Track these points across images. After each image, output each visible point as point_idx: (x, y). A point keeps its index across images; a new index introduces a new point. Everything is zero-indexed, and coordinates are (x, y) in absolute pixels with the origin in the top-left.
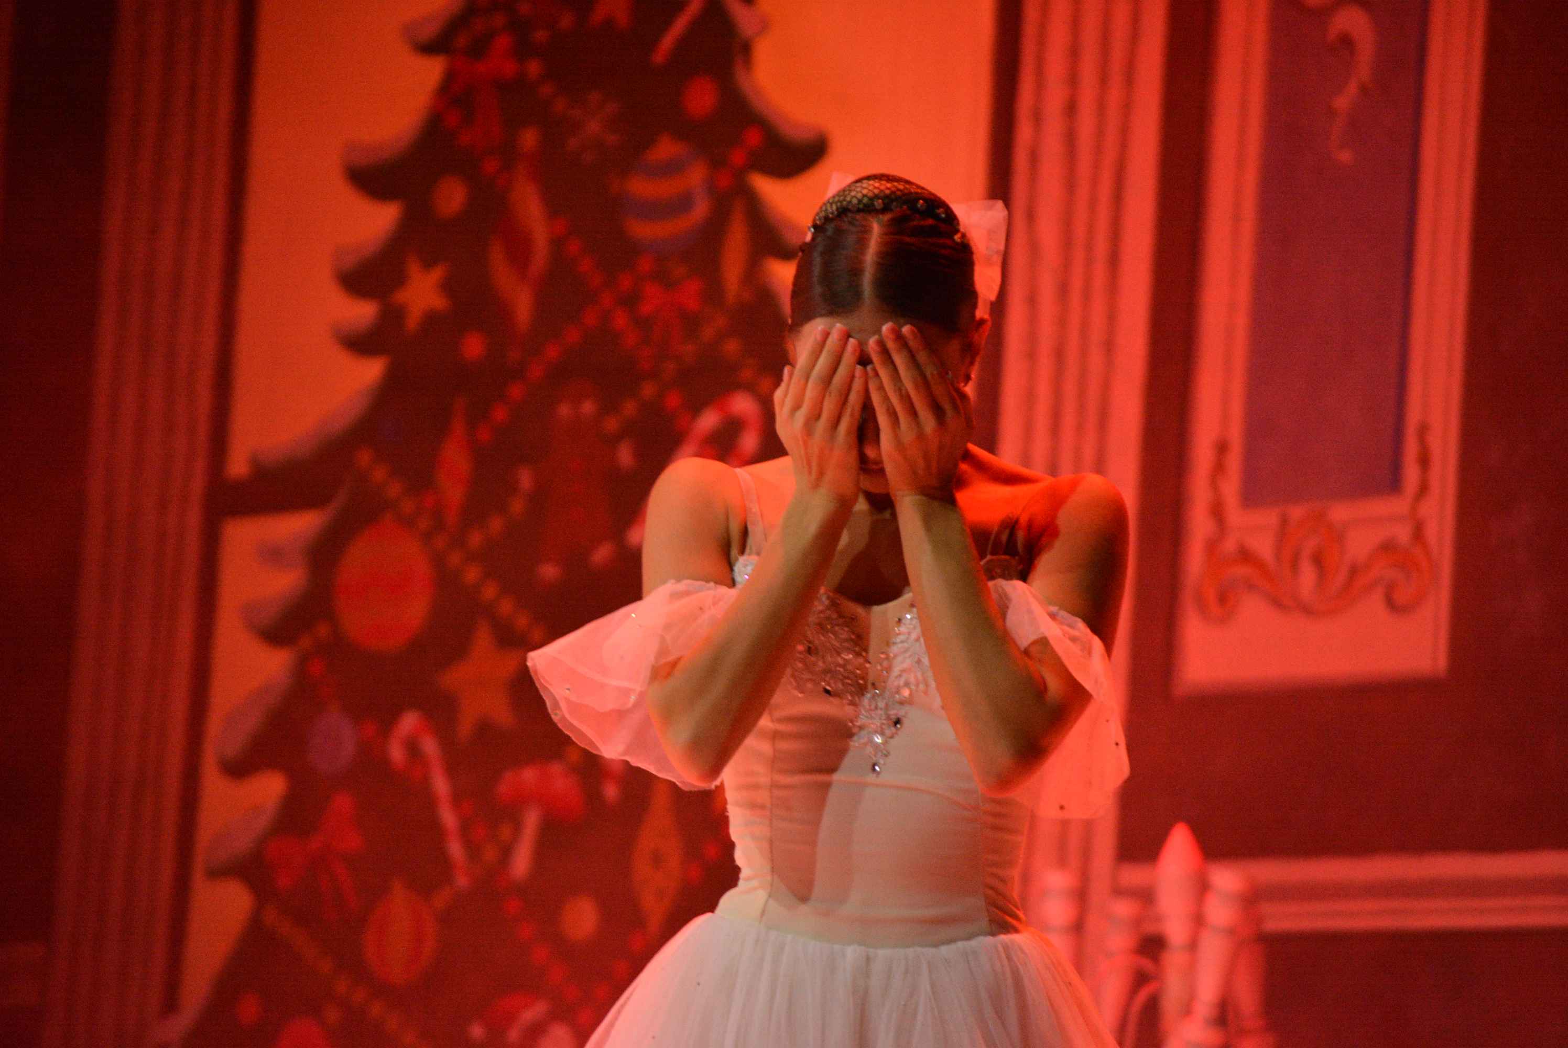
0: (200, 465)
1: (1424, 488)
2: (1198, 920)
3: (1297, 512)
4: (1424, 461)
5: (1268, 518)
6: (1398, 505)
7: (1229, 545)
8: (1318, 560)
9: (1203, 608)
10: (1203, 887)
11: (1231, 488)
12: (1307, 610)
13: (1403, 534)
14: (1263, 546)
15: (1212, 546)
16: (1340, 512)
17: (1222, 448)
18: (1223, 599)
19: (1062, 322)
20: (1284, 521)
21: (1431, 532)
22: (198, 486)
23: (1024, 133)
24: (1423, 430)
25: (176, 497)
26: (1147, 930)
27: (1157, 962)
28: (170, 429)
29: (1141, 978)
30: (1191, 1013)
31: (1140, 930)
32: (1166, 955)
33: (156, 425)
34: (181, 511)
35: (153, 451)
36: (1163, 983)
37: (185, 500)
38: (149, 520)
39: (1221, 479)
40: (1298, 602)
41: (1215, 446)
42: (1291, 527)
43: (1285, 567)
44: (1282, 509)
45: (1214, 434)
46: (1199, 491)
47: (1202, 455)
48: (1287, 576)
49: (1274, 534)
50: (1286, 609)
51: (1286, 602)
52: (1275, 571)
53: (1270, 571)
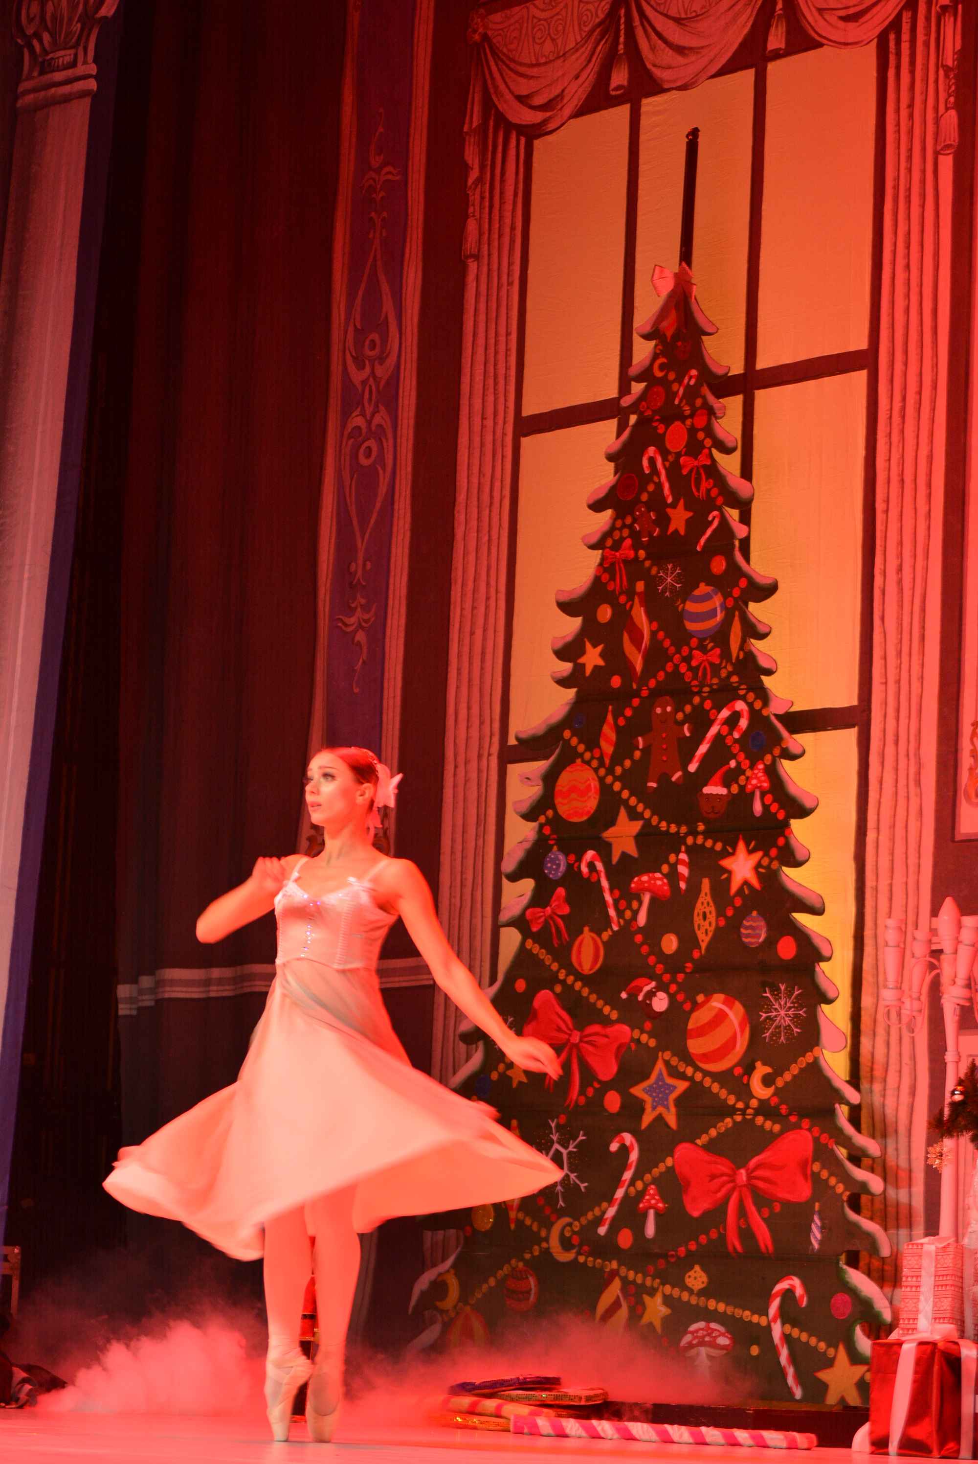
0: (496, 740)
2: (958, 941)
9: (968, 797)
10: (959, 926)
15: (971, 770)
17: (975, 724)
19: (899, 667)
22: (495, 749)
23: (878, 581)
25: (486, 754)
26: (934, 947)
27: (939, 960)
28: (482, 723)
29: (932, 967)
30: (955, 983)
31: (930, 947)
32: (943, 957)
33: (476, 721)
34: (488, 760)
35: (475, 733)
36: (941, 969)
37: (489, 755)
38: (474, 765)
39: (975, 739)
41: (973, 724)
45: (972, 719)
46: (966, 745)
47: (967, 729)
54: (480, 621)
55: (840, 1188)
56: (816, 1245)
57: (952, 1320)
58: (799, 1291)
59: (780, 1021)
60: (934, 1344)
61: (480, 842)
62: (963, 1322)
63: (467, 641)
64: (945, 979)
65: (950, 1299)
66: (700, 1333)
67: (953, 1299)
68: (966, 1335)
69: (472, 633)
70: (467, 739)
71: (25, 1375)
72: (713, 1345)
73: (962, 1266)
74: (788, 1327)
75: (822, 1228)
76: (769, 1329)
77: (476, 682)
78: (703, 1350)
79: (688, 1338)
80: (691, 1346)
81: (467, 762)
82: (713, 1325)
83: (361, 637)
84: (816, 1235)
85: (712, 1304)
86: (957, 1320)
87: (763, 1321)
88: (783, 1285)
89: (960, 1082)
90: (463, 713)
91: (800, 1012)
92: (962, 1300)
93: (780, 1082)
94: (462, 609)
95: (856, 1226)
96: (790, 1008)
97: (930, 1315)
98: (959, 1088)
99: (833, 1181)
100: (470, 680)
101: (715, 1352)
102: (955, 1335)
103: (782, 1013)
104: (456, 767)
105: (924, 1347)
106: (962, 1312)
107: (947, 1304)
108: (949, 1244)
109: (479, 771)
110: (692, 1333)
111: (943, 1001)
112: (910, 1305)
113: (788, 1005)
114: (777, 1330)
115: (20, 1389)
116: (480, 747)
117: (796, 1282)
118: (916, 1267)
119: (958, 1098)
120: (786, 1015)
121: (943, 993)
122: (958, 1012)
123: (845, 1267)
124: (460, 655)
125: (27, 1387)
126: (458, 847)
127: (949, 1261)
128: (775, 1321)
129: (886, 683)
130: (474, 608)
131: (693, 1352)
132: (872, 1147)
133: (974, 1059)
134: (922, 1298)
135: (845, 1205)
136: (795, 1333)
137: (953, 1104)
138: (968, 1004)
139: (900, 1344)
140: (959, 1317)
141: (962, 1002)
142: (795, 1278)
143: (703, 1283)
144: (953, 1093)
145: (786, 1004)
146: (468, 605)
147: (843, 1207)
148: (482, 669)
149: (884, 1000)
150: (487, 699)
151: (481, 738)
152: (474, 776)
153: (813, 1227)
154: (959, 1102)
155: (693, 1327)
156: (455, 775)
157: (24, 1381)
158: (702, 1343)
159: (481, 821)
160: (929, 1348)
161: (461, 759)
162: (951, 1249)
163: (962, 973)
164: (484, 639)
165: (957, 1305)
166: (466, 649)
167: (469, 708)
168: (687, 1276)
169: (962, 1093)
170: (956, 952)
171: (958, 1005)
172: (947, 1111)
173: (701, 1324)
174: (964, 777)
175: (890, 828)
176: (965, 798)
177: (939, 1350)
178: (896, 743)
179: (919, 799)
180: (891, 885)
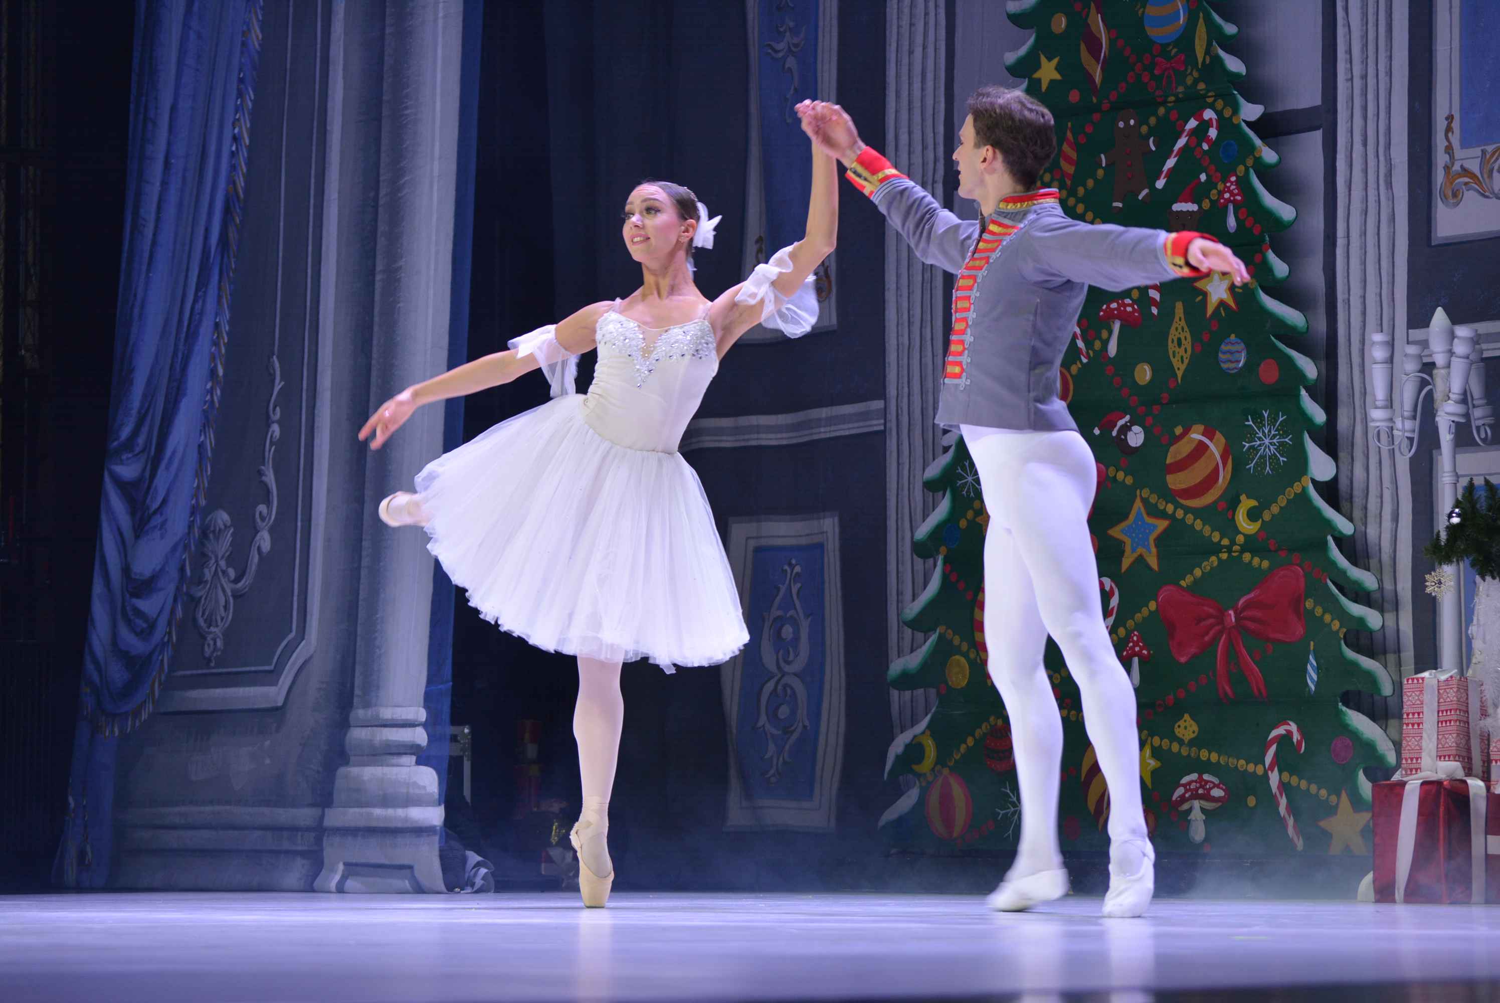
2: (1451, 353)
3: (1490, 148)
5: (1477, 151)
7: (1457, 167)
9: (1444, 198)
10: (1452, 336)
11: (1455, 139)
14: (1474, 166)
15: (1447, 168)
17: (1450, 118)
18: (1455, 195)
19: (1366, 61)
20: (1484, 152)
26: (1426, 360)
27: (1431, 375)
29: (1423, 383)
30: (1449, 398)
31: (1422, 360)
32: (1435, 372)
36: (1434, 385)
37: (934, 182)
39: (1450, 134)
40: (1493, 193)
41: (1447, 119)
42: (1488, 156)
43: (1486, 176)
44: (1483, 148)
45: (1446, 113)
46: (1440, 142)
47: (1440, 124)
48: (1487, 180)
49: (1480, 159)
50: (1487, 197)
51: (1487, 194)
52: (1481, 179)
53: (1478, 179)
54: (919, 39)
55: (1336, 625)
56: (1313, 687)
57: (1457, 757)
58: (1296, 737)
59: (1264, 451)
60: (1439, 783)
62: (1470, 759)
63: (905, 61)
64: (1438, 395)
65: (1454, 735)
66: (1193, 786)
67: (1458, 735)
68: (1474, 772)
69: (911, 52)
70: (910, 166)
71: (479, 858)
72: (1207, 797)
73: (1467, 699)
74: (1286, 775)
75: (1318, 669)
76: (1266, 777)
77: (917, 104)
78: (1196, 804)
79: (1180, 791)
80: (1183, 799)
82: (1206, 777)
83: (791, 63)
84: (1312, 675)
85: (1204, 755)
86: (1464, 758)
87: (1260, 770)
88: (1280, 731)
89: (1457, 504)
90: (904, 138)
91: (1287, 440)
92: (1469, 737)
93: (1267, 516)
94: (899, 27)
95: (1355, 665)
96: (1275, 436)
97: (1434, 753)
98: (1457, 510)
99: (1327, 618)
100: (910, 102)
101: (1209, 806)
102: (1460, 774)
103: (1267, 441)
105: (1427, 787)
106: (1469, 750)
107: (1451, 740)
108: (1451, 677)
110: (1184, 785)
111: (1437, 419)
112: (1413, 743)
113: (1273, 432)
114: (1274, 778)
115: (475, 874)
117: (1293, 727)
118: (1418, 702)
119: (1455, 520)
120: (1271, 443)
121: (1437, 411)
122: (1453, 430)
123: (1344, 709)
124: (898, 76)
125: (483, 871)
126: (904, 281)
127: (1452, 695)
128: (1271, 768)
129: (1352, 79)
130: (912, 25)
131: (1185, 806)
132: (1367, 580)
133: (1472, 479)
134: (1425, 735)
135: (1342, 642)
136: (1294, 781)
137: (1451, 528)
138: (1462, 420)
139: (1402, 785)
140: (1464, 754)
141: (1456, 419)
142: (1291, 723)
143: (1194, 732)
144: (1450, 516)
145: (1270, 431)
146: (905, 22)
147: (1340, 644)
148: (923, 89)
149: (1373, 420)
150: (929, 122)
153: (1309, 667)
154: (1458, 524)
155: (1185, 780)
157: (478, 865)
158: (1196, 797)
160: (1434, 789)
162: (1455, 682)
163: (1456, 386)
164: (924, 57)
165: (1463, 742)
166: (905, 70)
167: (910, 133)
168: (1176, 726)
169: (1458, 515)
170: (1448, 366)
171: (1453, 421)
172: (1443, 536)
173: (1194, 776)
174: (1439, 177)
175: (1361, 236)
176: (1441, 199)
177: (1445, 789)
178: (1365, 144)
179: (1391, 203)
180: (1364, 297)
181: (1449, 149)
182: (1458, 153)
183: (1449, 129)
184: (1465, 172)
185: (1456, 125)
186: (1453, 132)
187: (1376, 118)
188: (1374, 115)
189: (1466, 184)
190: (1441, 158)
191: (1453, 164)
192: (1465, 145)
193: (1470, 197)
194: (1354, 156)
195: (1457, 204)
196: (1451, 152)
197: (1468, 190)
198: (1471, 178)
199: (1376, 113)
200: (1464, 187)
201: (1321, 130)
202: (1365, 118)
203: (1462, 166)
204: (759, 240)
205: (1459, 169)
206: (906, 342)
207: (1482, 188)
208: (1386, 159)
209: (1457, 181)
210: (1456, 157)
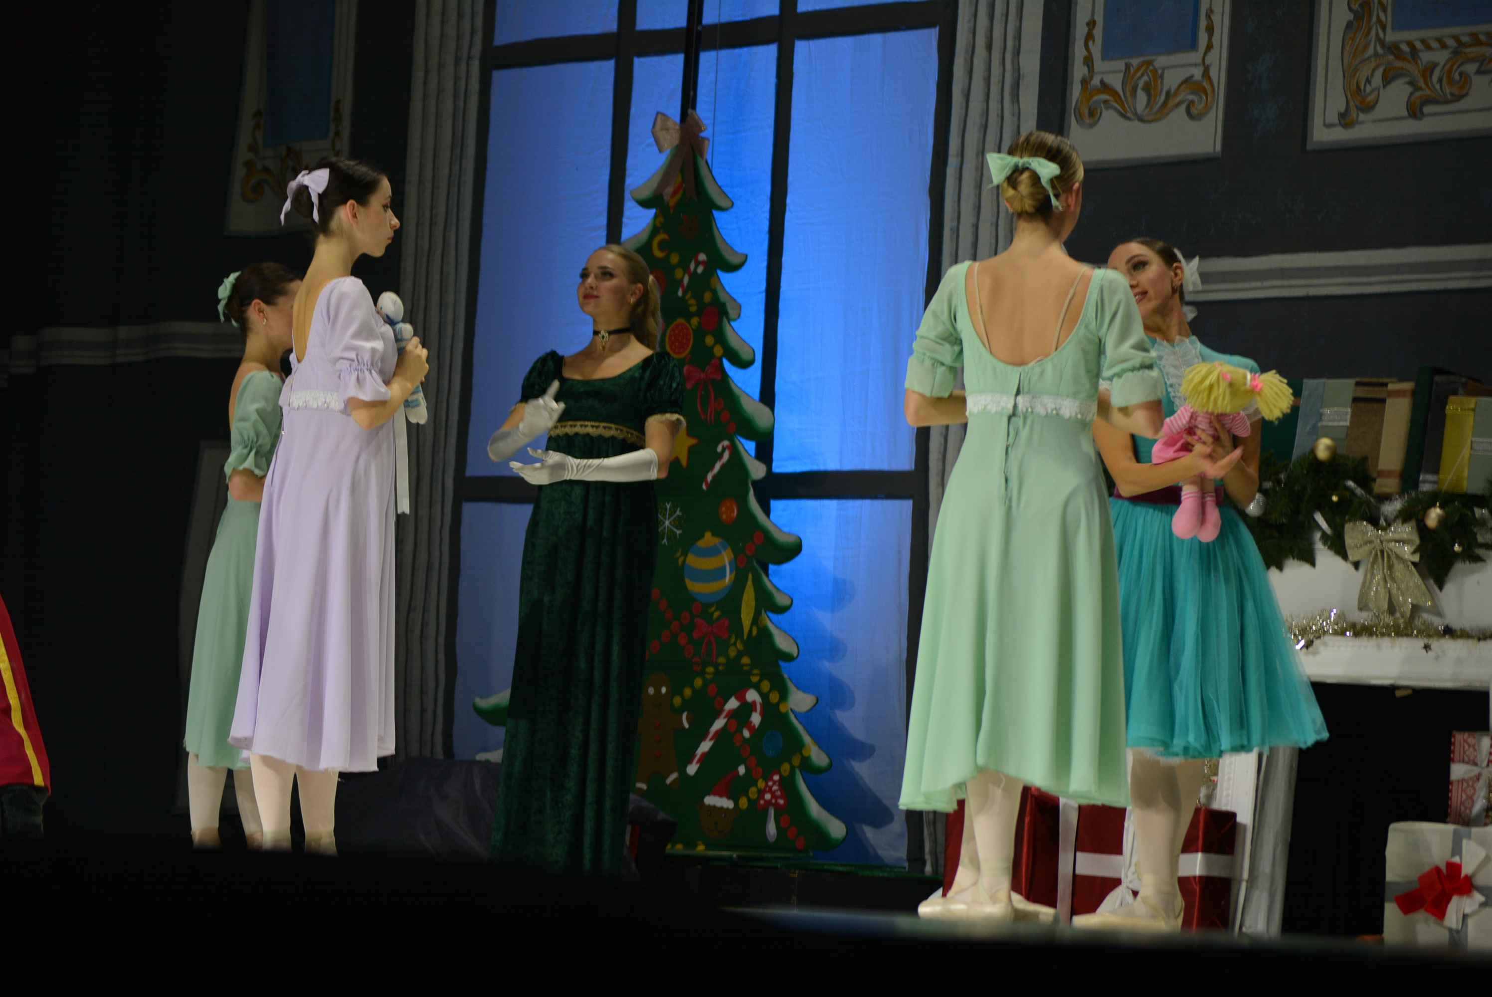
1: (1209, 47)
3: (1135, 62)
4: (1210, 30)
5: (1120, 65)
6: (1194, 57)
7: (1096, 81)
8: (1147, 88)
9: (1080, 118)
11: (1096, 49)
12: (1141, 119)
13: (1197, 73)
14: (1116, 81)
15: (1085, 82)
16: (1161, 61)
17: (1092, 24)
18: (1091, 114)
20: (1128, 66)
21: (1213, 73)
22: (477, 51)
24: (1210, 12)
25: (465, 56)
28: (460, 16)
33: (453, 17)
34: (468, 65)
35: (451, 31)
37: (469, 58)
38: (450, 69)
39: (1090, 43)
40: (1136, 114)
41: (1088, 24)
42: (1132, 70)
43: (1128, 94)
44: (1127, 60)
45: (1087, 18)
46: (1079, 52)
47: (1080, 30)
48: (1129, 99)
49: (1122, 75)
50: (1129, 119)
51: (1129, 115)
52: (1122, 97)
53: (1119, 96)
61: (456, 168)
70: (442, 35)
81: (441, 66)
104: (427, 72)
109: (456, 78)
116: (458, 48)
126: (428, 174)
151: (459, 37)
152: (449, 85)
156: (425, 83)
159: (458, 141)
161: (434, 61)
174: (1076, 91)
175: (977, 155)
176: (1075, 116)
177: (1032, 796)
178: (989, 47)
179: (1016, 119)
180: (976, 227)
181: (1088, 61)
182: (1099, 65)
183: (1089, 37)
184: (1105, 87)
185: (1098, 32)
186: (1094, 41)
187: (1004, 18)
188: (1002, 15)
189: (1105, 102)
190: (1079, 71)
191: (1091, 78)
192: (1105, 57)
193: (1109, 116)
194: (976, 61)
195: (1092, 126)
196: (1090, 65)
197: (1107, 109)
198: (1113, 96)
199: (1005, 12)
200: (1102, 105)
201: (938, 28)
202: (991, 17)
203: (1102, 82)
204: (258, 114)
205: (1099, 84)
206: (426, 247)
207: (1123, 106)
208: (1013, 69)
209: (1096, 98)
210: (1095, 71)
